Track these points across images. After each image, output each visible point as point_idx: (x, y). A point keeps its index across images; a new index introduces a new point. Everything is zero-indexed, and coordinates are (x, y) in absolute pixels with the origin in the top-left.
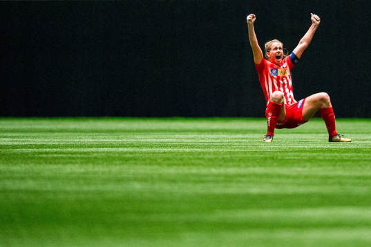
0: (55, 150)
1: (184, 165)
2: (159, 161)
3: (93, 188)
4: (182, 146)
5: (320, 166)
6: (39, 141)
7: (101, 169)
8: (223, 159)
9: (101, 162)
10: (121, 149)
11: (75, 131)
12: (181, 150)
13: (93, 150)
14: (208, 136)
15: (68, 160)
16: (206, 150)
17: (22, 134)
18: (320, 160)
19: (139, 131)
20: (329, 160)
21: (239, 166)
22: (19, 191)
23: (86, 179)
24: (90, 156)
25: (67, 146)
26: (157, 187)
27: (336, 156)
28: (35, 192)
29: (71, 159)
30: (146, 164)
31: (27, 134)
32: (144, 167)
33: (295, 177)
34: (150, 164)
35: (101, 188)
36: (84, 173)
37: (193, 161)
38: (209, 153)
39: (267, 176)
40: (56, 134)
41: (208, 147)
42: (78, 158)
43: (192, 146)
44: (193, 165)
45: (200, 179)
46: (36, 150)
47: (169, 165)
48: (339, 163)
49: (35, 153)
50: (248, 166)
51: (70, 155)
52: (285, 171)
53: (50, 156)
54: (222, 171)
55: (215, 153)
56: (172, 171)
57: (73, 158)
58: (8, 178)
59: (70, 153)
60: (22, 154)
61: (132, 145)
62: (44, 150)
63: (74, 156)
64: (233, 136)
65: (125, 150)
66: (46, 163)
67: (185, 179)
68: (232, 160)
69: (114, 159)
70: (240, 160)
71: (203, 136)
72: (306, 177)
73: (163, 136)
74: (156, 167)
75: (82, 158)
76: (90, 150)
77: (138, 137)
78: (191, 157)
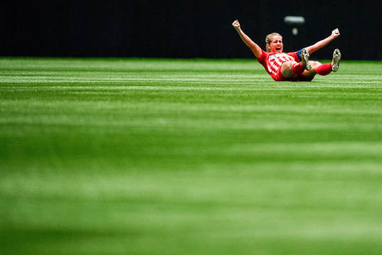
0: (87, 88)
1: (205, 102)
2: (183, 98)
3: (122, 123)
4: (204, 85)
5: (330, 104)
6: (72, 80)
7: (129, 106)
8: (242, 97)
9: (129, 99)
10: (147, 88)
11: (106, 70)
12: (203, 89)
13: (122, 88)
14: (227, 76)
15: (99, 97)
16: (226, 89)
17: (56, 73)
18: (330, 99)
19: (165, 71)
20: (339, 99)
21: (256, 104)
22: (54, 125)
23: (115, 115)
24: (119, 93)
25: (97, 84)
26: (180, 122)
27: (345, 95)
28: (69, 127)
29: (102, 96)
30: (170, 102)
31: (62, 73)
32: (168, 104)
33: (307, 115)
34: (175, 102)
35: (129, 123)
36: (112, 110)
37: (213, 99)
38: (229, 92)
39: (282, 113)
40: (89, 73)
41: (229, 86)
42: (107, 95)
43: (213, 85)
44: (213, 102)
45: (219, 116)
46: (70, 87)
47: (191, 102)
48: (348, 102)
49: (69, 90)
50: (263, 104)
51: (101, 93)
52: (298, 108)
53: (82, 93)
54: (240, 108)
55: (234, 92)
56: (194, 108)
57: (104, 96)
58: (44, 114)
59: (101, 90)
60: (57, 91)
61: (158, 84)
62: (77, 88)
63: (105, 93)
64: (251, 76)
65: (152, 88)
66: (79, 100)
67: (206, 115)
68: (249, 98)
69: (141, 96)
70: (257, 98)
71: (223, 76)
72: (317, 114)
73: (187, 76)
74: (179, 104)
75: (112, 95)
76: (119, 88)
77: (164, 76)
78: (212, 95)
